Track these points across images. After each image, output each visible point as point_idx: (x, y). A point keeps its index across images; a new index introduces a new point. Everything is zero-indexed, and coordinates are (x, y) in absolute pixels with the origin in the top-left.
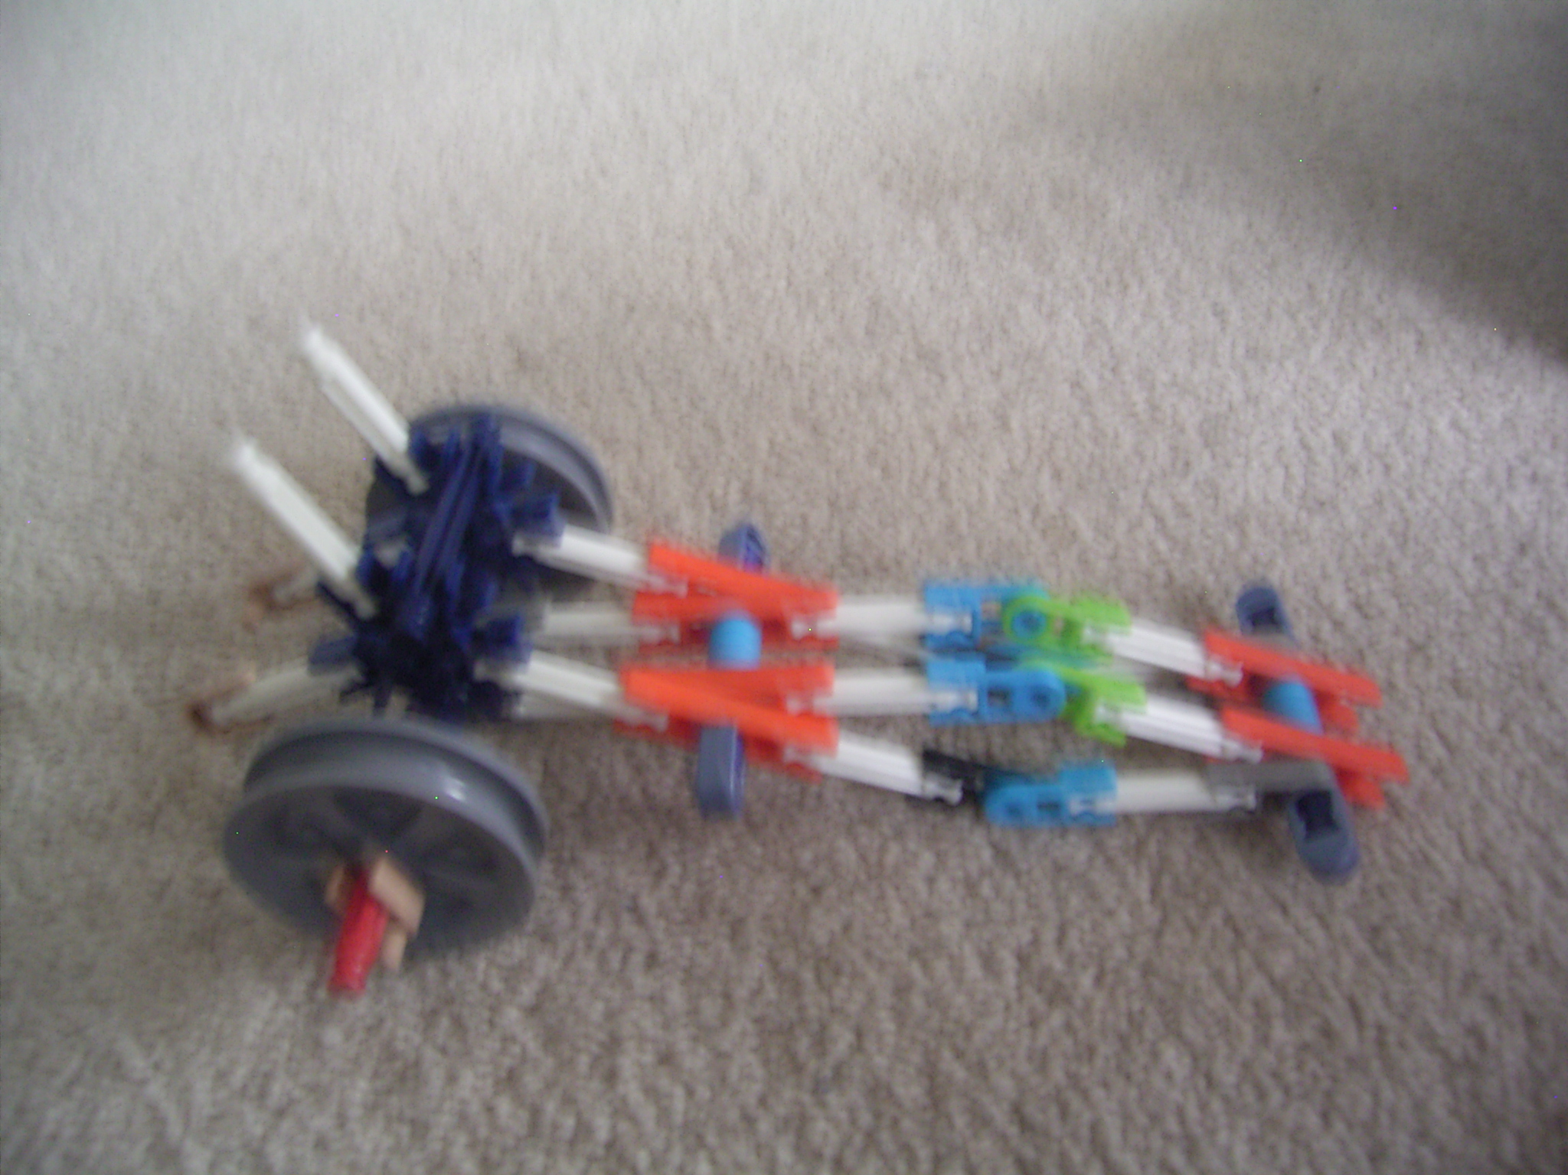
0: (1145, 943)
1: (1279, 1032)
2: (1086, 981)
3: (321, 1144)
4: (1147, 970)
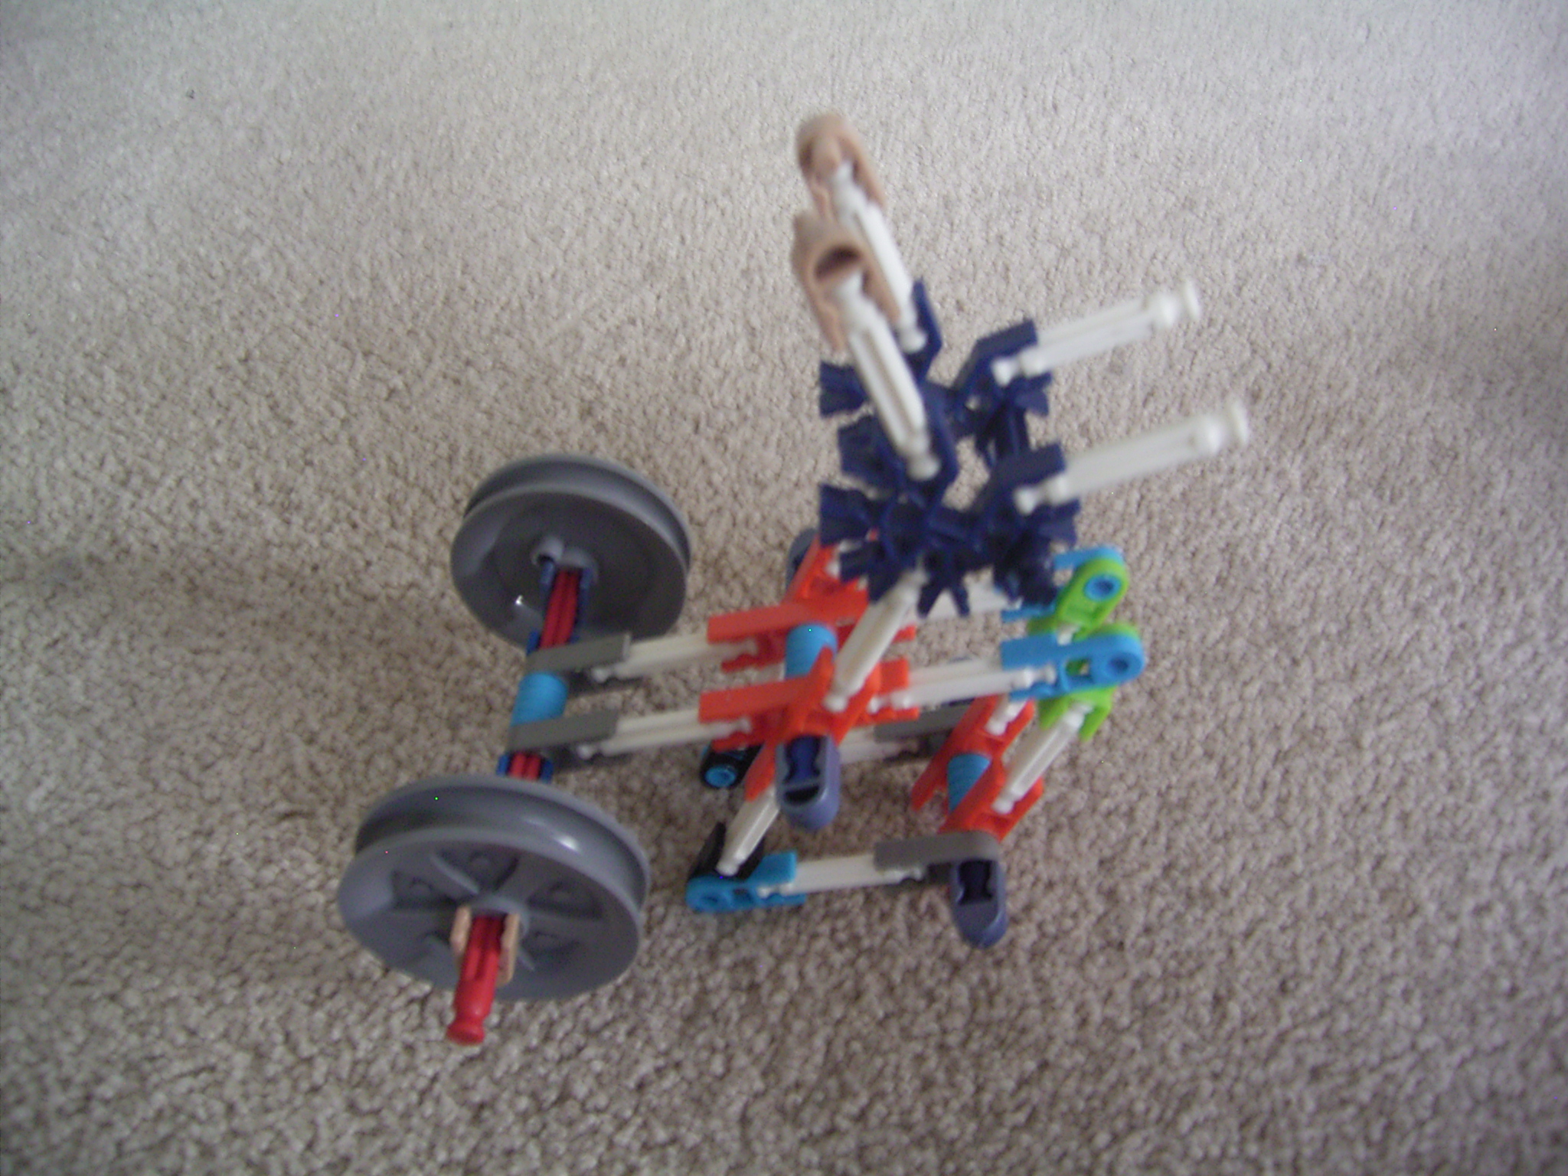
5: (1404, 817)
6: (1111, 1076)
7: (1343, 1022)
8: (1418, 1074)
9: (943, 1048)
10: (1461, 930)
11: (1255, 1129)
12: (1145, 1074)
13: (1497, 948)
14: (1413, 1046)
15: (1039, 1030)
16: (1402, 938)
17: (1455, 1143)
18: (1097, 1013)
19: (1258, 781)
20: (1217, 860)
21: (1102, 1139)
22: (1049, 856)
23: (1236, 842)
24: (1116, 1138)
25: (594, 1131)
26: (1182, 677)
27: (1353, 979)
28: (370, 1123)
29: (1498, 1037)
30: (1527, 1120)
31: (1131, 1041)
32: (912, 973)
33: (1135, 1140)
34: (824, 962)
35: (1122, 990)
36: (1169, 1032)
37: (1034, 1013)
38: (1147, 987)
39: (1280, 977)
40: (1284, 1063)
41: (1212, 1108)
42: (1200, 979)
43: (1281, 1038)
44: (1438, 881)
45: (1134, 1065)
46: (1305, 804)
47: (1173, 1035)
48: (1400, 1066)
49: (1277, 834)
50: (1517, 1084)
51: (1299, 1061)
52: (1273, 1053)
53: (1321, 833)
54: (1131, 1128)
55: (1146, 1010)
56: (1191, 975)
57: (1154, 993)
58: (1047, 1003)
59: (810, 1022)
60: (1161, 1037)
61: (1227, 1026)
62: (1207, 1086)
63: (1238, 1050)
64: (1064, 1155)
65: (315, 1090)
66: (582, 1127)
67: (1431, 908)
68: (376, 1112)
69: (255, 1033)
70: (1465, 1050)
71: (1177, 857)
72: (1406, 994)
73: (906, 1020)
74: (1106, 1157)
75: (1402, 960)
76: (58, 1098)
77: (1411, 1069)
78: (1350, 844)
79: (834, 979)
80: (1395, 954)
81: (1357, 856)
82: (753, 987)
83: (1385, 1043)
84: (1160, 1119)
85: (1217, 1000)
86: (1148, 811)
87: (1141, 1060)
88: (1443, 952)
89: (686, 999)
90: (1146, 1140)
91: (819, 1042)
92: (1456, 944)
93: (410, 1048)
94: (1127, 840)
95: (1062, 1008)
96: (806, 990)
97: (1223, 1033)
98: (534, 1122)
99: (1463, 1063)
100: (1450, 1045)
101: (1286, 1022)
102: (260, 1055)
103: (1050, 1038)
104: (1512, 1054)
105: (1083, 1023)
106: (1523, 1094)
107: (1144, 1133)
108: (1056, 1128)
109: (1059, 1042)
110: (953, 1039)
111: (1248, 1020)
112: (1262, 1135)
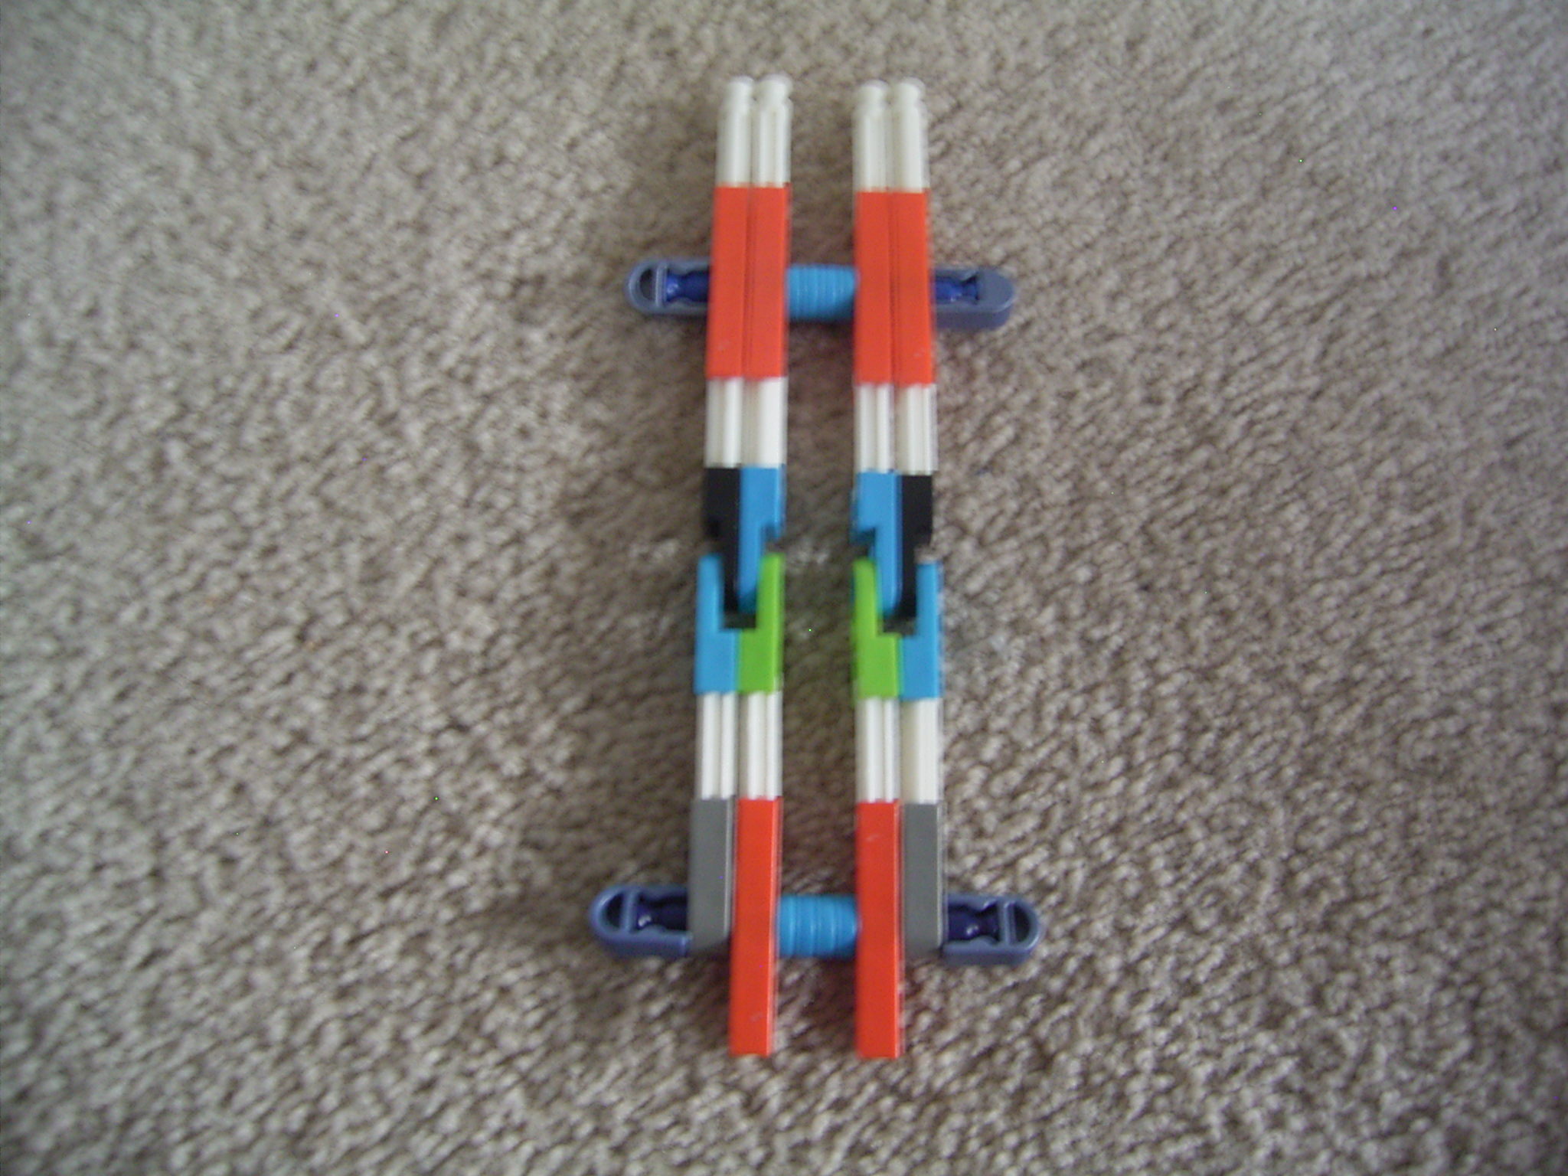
0: (1299, 403)
1: (1395, 515)
2: (1235, 427)
3: (524, 433)
4: (1294, 430)
6: (1024, 111)
7: (1253, 60)
8: (1322, 105)
11: (1158, 153)
12: (1056, 108)
14: (1319, 81)
15: (953, 76)
17: (1347, 163)
18: (1013, 59)
21: (1014, 164)
24: (1025, 166)
25: (531, 186)
27: (1267, 23)
28: (320, 200)
29: (1402, 74)
30: (1419, 142)
31: (1043, 82)
32: (828, 31)
33: (1043, 166)
34: (742, 26)
35: (1038, 37)
36: (1080, 74)
37: (948, 61)
38: (1060, 36)
39: (1195, 22)
40: (1192, 98)
41: (1118, 137)
42: (1113, 26)
43: (1191, 76)
45: (1045, 103)
47: (1085, 77)
48: (1305, 98)
50: (1416, 111)
51: (1207, 97)
52: (1180, 91)
54: (1041, 156)
55: (1061, 55)
56: (1106, 22)
57: (1068, 39)
58: (963, 52)
60: (1074, 79)
61: (1139, 67)
62: (1116, 117)
63: (1148, 87)
64: (978, 181)
65: (261, 177)
66: (519, 184)
68: (323, 190)
69: (194, 136)
70: (1368, 85)
72: (1318, 36)
74: (1016, 181)
76: (23, 208)
77: (1315, 101)
79: (751, 42)
82: (672, 54)
83: (1293, 79)
84: (1070, 146)
85: (1131, 45)
87: (1052, 97)
89: (606, 69)
90: (1054, 166)
93: (346, 133)
95: (976, 55)
96: (725, 51)
97: (1134, 74)
98: (473, 184)
99: (1365, 96)
100: (1355, 80)
101: (1197, 61)
102: (204, 154)
103: (964, 82)
104: (1416, 87)
105: (999, 68)
106: (1421, 120)
107: (1053, 159)
108: (969, 157)
109: (973, 84)
111: (1161, 60)
112: (1165, 158)
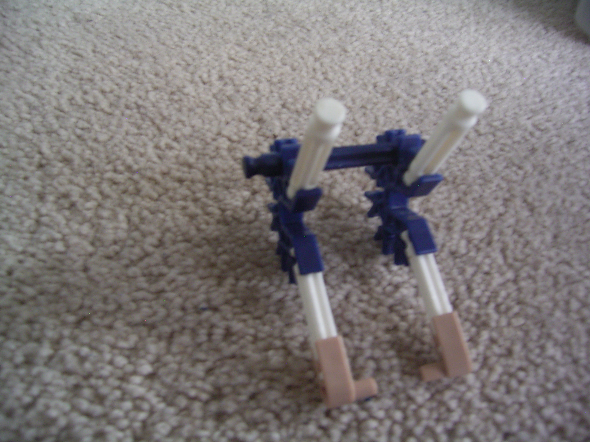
5: (378, 70)
9: (196, 200)
10: (420, 100)
13: (437, 103)
16: (398, 107)
19: (311, 70)
20: (305, 96)
22: (222, 112)
23: (310, 89)
26: (261, 42)
44: (402, 86)
46: (335, 72)
49: (327, 84)
53: (347, 80)
59: (113, 210)
67: (404, 95)
71: (286, 100)
73: (171, 194)
75: (401, 113)
78: (360, 82)
80: (397, 112)
81: (365, 85)
86: (264, 87)
88: (416, 108)
91: (122, 217)
92: (420, 105)
94: (259, 99)
110: (199, 195)
